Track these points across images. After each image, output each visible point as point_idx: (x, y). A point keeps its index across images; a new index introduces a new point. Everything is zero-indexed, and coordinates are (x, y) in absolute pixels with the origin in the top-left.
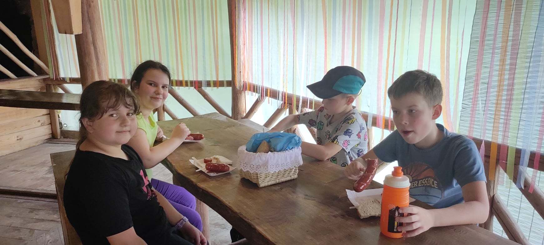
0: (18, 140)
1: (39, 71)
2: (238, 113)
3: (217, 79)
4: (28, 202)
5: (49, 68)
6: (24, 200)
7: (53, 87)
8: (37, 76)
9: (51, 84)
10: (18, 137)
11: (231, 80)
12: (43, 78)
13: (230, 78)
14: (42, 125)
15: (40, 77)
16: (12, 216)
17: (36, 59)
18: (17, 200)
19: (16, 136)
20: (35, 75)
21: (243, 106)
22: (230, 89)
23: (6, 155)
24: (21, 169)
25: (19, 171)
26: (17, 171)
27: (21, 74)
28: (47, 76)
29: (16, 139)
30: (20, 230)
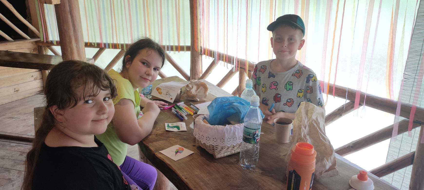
0: (15, 91)
1: (32, 35)
2: (196, 74)
3: (179, 44)
4: (19, 146)
5: (39, 32)
6: (16, 144)
7: (43, 48)
8: (30, 39)
9: (42, 46)
10: (15, 89)
11: (190, 45)
12: (36, 40)
13: (189, 44)
14: (35, 79)
15: (32, 40)
16: (5, 158)
17: (29, 24)
18: (11, 144)
19: (13, 89)
20: (29, 38)
21: (200, 68)
22: (189, 53)
23: (6, 104)
24: (16, 117)
25: (15, 118)
26: (13, 118)
27: (17, 37)
28: (38, 39)
29: (14, 91)
30: (10, 171)
